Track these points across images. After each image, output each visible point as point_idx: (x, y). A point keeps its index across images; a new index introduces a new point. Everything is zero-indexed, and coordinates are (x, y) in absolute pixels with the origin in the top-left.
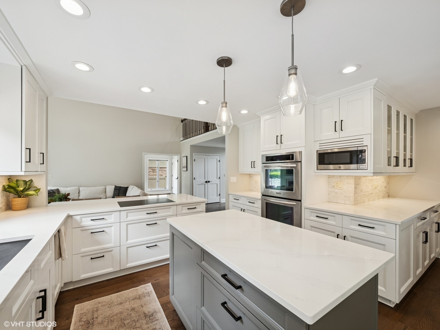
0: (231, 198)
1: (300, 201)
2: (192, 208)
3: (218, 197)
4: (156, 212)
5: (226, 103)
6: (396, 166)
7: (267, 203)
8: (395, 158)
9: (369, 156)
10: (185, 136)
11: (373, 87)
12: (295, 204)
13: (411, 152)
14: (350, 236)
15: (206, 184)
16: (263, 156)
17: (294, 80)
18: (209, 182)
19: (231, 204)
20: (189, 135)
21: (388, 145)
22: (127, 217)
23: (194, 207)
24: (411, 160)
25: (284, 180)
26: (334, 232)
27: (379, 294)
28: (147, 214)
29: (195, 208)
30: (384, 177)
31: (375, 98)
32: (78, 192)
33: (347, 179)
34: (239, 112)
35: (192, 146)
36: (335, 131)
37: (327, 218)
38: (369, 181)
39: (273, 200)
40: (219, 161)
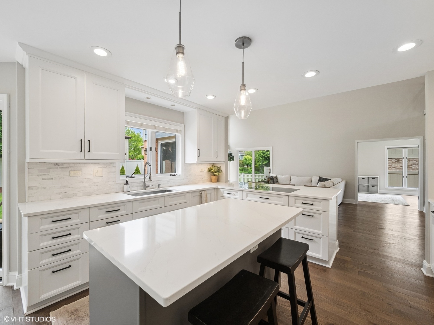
4: (269, 198)
17: (182, 60)
22: (247, 197)
28: (261, 198)
32: (290, 180)
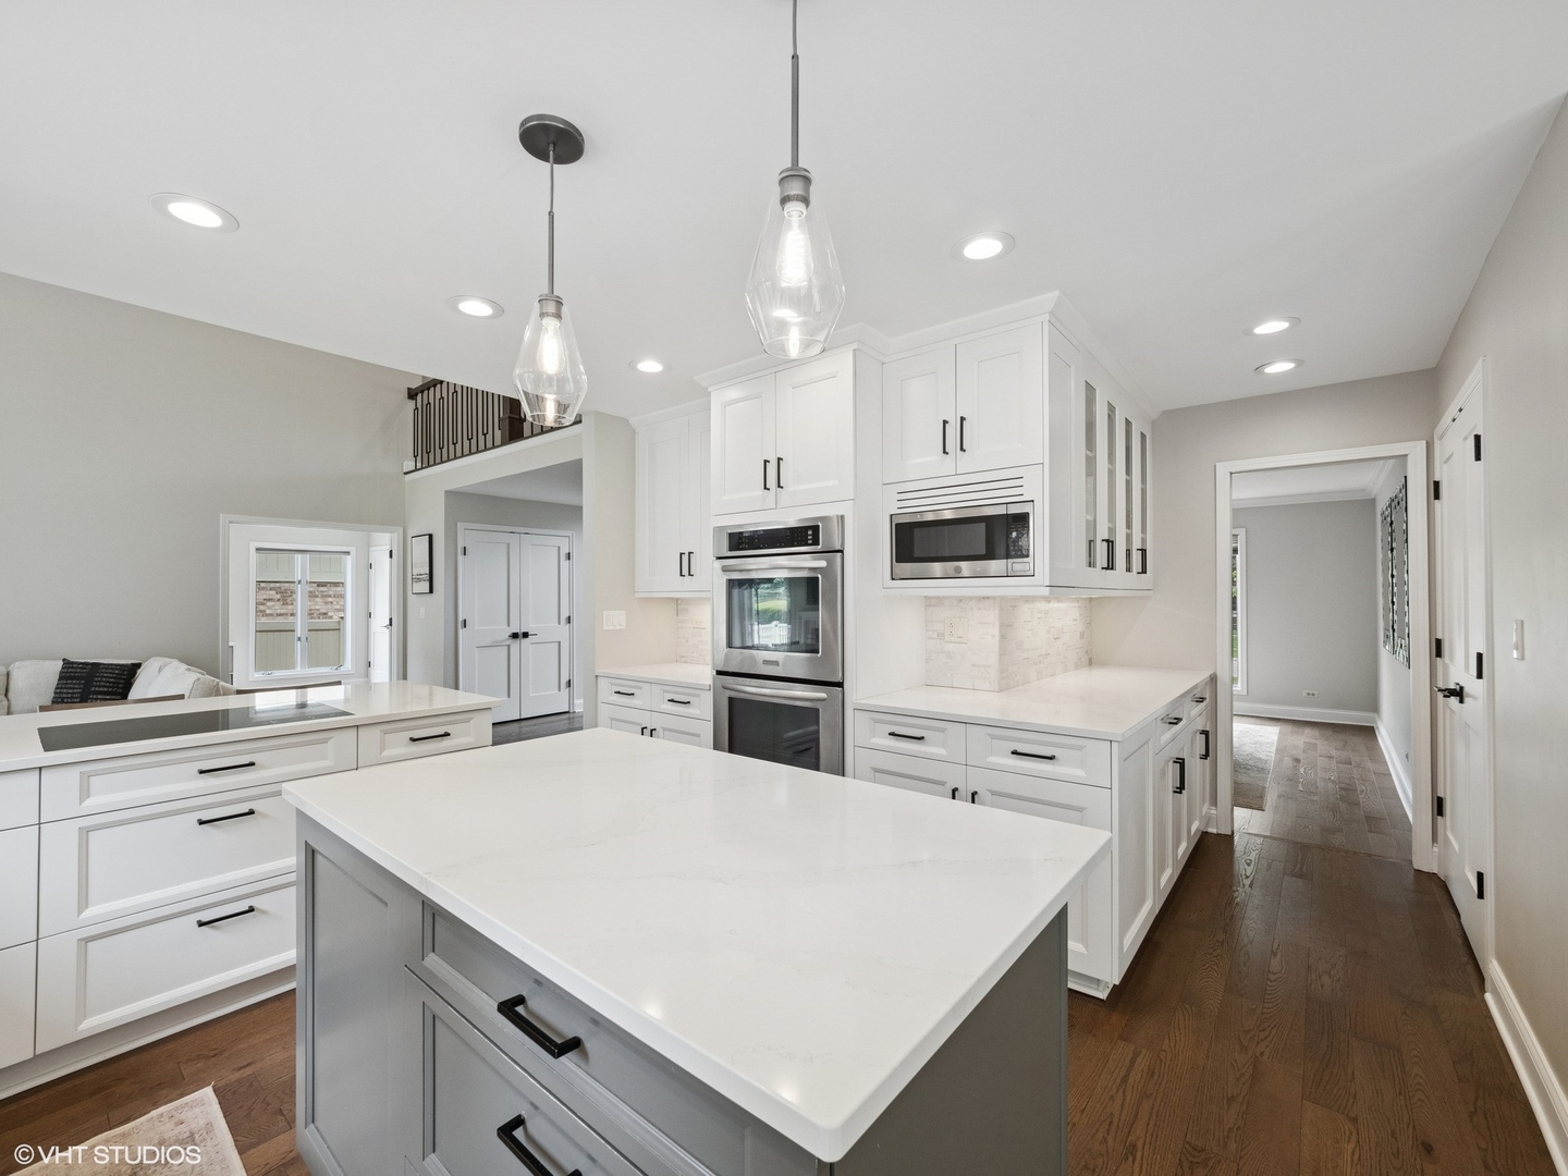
0: (605, 691)
1: (840, 685)
2: (429, 735)
3: (565, 691)
4: (252, 764)
5: (559, 303)
6: (1107, 568)
7: (731, 700)
8: (1105, 544)
9: (1039, 536)
10: (425, 455)
11: (1046, 317)
12: (824, 695)
13: (1144, 530)
14: (990, 791)
15: (515, 645)
16: (719, 530)
17: (800, 222)
18: (526, 635)
19: (604, 712)
20: (441, 449)
21: (1087, 507)
22: (85, 795)
23: (441, 731)
24: (1144, 551)
25: (800, 626)
26: (943, 784)
27: (1071, 966)
28: (202, 772)
29: (447, 734)
30: (1077, 605)
31: (1053, 354)
33: (979, 609)
34: (632, 365)
35: (452, 495)
36: (945, 452)
37: (923, 738)
38: (1040, 615)
39: (752, 689)
40: (569, 556)
